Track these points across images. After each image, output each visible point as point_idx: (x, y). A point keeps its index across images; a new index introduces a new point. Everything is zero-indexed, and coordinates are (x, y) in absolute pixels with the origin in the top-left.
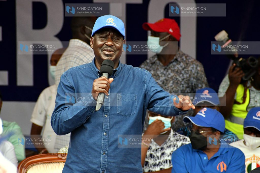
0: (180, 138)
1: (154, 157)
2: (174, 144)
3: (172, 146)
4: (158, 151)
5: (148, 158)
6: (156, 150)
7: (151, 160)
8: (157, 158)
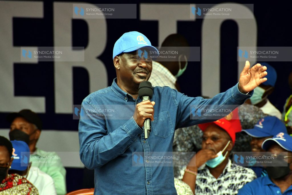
0: (239, 170)
1: (210, 191)
2: (232, 176)
3: (230, 179)
4: (214, 184)
5: (203, 192)
6: (213, 184)
7: (206, 194)
8: (213, 193)
